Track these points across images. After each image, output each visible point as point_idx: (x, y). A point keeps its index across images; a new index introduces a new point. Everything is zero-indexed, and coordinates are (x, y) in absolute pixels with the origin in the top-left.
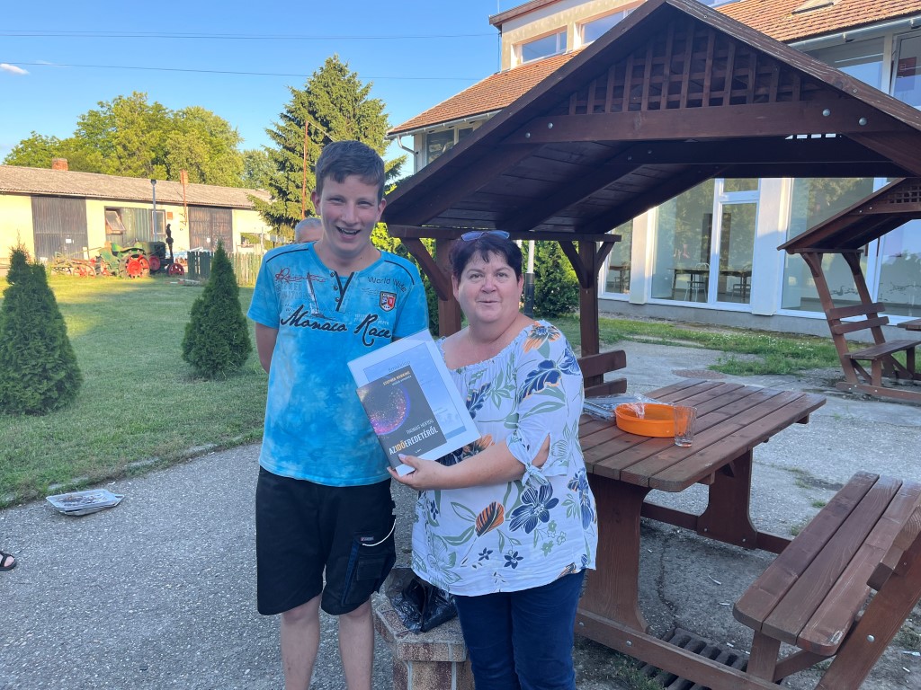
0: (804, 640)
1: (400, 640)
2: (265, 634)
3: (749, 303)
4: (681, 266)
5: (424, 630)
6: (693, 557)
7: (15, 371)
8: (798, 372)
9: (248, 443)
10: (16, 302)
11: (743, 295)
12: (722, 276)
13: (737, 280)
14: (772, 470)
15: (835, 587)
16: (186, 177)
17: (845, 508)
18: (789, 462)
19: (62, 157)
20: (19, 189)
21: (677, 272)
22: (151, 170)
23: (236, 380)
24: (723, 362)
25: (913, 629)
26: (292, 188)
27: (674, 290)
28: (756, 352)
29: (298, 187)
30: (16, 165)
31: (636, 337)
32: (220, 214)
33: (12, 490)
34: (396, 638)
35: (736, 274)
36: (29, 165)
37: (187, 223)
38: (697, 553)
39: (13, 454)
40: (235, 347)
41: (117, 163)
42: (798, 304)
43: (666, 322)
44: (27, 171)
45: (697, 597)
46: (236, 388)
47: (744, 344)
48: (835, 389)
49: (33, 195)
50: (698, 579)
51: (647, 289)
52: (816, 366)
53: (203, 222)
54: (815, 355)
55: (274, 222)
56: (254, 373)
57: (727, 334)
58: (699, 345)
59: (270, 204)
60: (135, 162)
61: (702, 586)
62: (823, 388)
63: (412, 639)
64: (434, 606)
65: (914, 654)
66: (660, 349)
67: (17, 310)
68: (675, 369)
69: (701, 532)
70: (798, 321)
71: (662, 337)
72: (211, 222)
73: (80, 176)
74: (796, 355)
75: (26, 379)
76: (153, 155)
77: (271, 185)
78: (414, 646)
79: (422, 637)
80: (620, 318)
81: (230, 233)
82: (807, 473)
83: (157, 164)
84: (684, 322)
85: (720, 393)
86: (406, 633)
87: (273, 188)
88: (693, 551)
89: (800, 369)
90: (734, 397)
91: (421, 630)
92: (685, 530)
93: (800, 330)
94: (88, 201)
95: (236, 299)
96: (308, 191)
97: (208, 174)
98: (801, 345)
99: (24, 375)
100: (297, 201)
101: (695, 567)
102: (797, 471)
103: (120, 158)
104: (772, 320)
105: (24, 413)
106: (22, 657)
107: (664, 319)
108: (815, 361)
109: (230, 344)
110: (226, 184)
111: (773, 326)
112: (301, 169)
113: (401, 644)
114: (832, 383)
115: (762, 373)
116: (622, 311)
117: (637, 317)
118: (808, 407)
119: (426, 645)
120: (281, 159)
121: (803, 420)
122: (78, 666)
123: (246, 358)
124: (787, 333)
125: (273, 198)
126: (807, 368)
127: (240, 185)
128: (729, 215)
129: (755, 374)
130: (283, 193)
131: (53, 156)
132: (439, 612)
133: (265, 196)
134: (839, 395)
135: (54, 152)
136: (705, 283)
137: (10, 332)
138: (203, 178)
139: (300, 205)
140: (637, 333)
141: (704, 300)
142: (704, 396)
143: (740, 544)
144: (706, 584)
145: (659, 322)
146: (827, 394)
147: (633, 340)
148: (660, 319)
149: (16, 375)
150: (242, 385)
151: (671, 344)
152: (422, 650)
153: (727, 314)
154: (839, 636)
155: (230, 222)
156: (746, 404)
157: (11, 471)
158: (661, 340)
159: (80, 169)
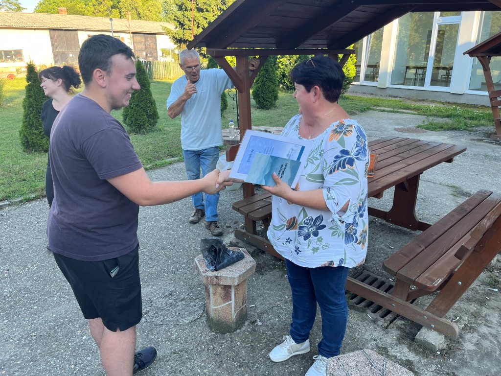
0: (418, 283)
1: (204, 274)
2: (151, 266)
3: (449, 86)
4: (412, 64)
5: (216, 270)
6: (381, 234)
7: (36, 129)
8: (471, 129)
9: (154, 168)
10: (32, 93)
11: (447, 81)
12: (436, 70)
13: (444, 72)
14: (440, 186)
15: (445, 254)
16: (130, 16)
17: (465, 210)
18: (451, 182)
19: (63, 7)
20: (42, 26)
21: (408, 68)
22: (111, 13)
23: (151, 134)
24: (426, 123)
25: (497, 277)
26: (186, 21)
27: (405, 78)
28: (448, 116)
29: (190, 21)
30: (41, 12)
31: (378, 108)
32: (150, 38)
33: (35, 191)
34: (202, 273)
35: (444, 68)
36: (47, 12)
37: (132, 44)
38: (384, 232)
39: (36, 173)
40: (150, 116)
41: (93, 9)
42: (479, 86)
43: (398, 99)
44: (46, 15)
45: (379, 255)
46: (150, 139)
47: (442, 112)
48: (490, 139)
49: (50, 30)
50: (382, 246)
51: (389, 79)
52: (483, 125)
53: (141, 43)
54: (483, 118)
55: (177, 42)
56: (160, 130)
57: (433, 106)
58: (415, 112)
59: (175, 31)
60: (102, 8)
61: (383, 249)
62: (483, 138)
63: (210, 274)
64: (223, 258)
65: (494, 290)
66: (391, 115)
67: (33, 97)
68: (396, 127)
69: (388, 221)
70: (478, 97)
71: (393, 108)
72: (145, 43)
73: (74, 17)
74: (472, 118)
75: (42, 134)
76: (112, 3)
77: (174, 19)
78: (211, 277)
79: (216, 273)
80: (371, 97)
81: (156, 49)
82: (460, 188)
83: (114, 8)
84: (409, 99)
85: (403, 144)
86: (207, 271)
87: (176, 22)
88: (382, 231)
89: (473, 127)
90: (411, 147)
91: (215, 270)
92: (380, 219)
93: (479, 103)
94: (79, 32)
95: (149, 89)
96: (195, 23)
97: (142, 13)
98: (476, 112)
99: (41, 132)
100: (190, 29)
101: (381, 239)
102: (454, 187)
103: (94, 6)
104: (462, 97)
105: (43, 151)
106: (34, 274)
107: (397, 97)
108: (482, 122)
109: (147, 114)
110: (152, 19)
111: (463, 100)
112: (191, 10)
113: (204, 276)
114: (489, 135)
115: (448, 129)
116: (373, 93)
117: (381, 96)
118: (453, 153)
119: (217, 277)
120: (180, 4)
121: (449, 160)
122: (60, 279)
123: (156, 122)
124: (470, 105)
125: (176, 28)
126: (477, 126)
127: (161, 20)
128: (444, 31)
129: (444, 130)
130: (182, 25)
131: (59, 6)
132: (225, 261)
133: (172, 26)
134: (492, 143)
135: (60, 4)
136: (424, 74)
137: (31, 109)
138: (139, 16)
139: (191, 32)
140: (379, 106)
141: (423, 85)
142: (394, 146)
143: (409, 227)
144: (385, 248)
145: (393, 99)
146: (484, 142)
147: (376, 110)
148: (395, 97)
149: (37, 132)
150: (154, 137)
151: (398, 112)
152: (215, 280)
153: (436, 93)
154: (439, 281)
155: (155, 43)
156: (417, 151)
157: (35, 182)
158: (392, 110)
159: (74, 14)
